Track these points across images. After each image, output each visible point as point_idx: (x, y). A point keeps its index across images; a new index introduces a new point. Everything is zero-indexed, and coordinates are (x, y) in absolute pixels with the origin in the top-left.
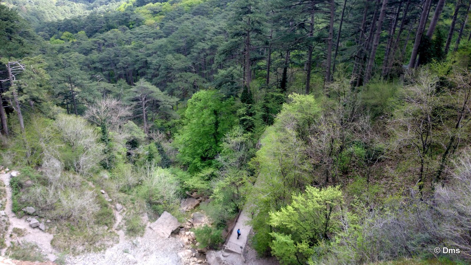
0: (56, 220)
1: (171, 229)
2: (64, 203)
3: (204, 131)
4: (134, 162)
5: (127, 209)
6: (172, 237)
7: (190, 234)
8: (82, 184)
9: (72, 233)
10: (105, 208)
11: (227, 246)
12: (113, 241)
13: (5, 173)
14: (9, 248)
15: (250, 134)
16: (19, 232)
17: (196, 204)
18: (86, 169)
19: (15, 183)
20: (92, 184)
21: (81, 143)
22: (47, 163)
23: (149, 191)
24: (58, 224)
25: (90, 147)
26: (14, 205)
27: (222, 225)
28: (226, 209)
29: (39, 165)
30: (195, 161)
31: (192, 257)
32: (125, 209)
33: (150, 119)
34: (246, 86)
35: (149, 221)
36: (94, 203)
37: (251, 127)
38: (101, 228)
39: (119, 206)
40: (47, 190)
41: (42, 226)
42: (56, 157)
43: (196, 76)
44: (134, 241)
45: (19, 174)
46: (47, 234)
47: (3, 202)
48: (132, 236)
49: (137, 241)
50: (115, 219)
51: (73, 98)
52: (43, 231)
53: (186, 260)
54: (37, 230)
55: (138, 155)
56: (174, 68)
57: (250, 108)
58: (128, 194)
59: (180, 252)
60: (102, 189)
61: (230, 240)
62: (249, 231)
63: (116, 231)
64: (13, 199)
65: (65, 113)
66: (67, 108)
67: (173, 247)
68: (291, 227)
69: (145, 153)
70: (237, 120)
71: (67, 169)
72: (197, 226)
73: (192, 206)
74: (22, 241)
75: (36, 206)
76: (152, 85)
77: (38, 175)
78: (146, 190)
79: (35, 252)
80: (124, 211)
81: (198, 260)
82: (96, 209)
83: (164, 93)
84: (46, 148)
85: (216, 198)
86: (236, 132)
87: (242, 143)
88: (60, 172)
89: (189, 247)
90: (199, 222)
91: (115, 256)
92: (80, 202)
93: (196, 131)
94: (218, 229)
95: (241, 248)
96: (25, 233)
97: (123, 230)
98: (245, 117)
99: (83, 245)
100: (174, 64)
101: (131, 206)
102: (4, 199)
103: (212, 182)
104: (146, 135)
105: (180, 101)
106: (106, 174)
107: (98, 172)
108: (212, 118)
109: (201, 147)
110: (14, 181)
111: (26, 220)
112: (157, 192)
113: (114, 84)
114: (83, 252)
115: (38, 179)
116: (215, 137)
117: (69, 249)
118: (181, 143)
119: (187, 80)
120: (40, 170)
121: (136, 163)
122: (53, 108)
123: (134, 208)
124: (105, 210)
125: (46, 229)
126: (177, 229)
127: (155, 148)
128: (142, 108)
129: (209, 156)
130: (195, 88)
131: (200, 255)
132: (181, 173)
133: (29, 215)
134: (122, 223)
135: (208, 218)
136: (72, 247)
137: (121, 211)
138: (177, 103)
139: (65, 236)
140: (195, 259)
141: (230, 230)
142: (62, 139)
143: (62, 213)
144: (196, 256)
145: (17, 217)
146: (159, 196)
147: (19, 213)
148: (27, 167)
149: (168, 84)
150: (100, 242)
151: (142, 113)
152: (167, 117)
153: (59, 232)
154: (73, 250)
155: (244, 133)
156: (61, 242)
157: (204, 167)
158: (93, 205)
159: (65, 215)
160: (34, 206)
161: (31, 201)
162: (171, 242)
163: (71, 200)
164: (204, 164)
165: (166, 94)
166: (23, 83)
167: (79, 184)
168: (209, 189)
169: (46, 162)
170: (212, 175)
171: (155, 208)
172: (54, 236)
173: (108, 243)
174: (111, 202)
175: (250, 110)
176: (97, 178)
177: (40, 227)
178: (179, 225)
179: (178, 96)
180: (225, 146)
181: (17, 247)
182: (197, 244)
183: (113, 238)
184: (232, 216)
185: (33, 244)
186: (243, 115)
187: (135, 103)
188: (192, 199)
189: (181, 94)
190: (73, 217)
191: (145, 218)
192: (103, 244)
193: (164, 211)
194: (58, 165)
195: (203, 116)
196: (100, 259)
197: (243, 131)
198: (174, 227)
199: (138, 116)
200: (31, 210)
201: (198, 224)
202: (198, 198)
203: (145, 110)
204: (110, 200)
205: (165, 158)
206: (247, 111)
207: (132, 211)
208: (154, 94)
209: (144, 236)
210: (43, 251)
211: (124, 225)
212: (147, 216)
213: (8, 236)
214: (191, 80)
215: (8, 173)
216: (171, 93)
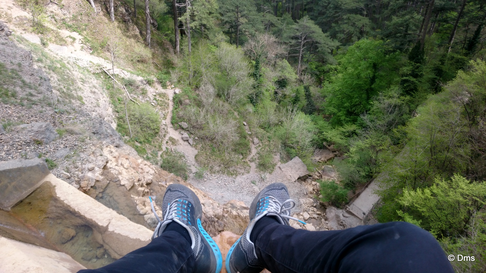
0: (202, 139)
1: (298, 174)
2: (211, 125)
3: (356, 84)
4: (279, 102)
5: (263, 145)
6: (298, 182)
7: (316, 184)
8: (229, 112)
9: (213, 153)
10: (244, 139)
11: (349, 207)
12: (245, 170)
13: (170, 88)
14: (164, 152)
15: (408, 97)
16: (173, 141)
17: (330, 157)
18: (235, 100)
19: (177, 100)
20: (237, 114)
21: (235, 74)
22: (203, 88)
23: (286, 133)
24: (203, 143)
25: (242, 79)
26: (173, 118)
27: (351, 186)
28: (359, 171)
29: (197, 87)
30: (340, 114)
31: (312, 206)
32: (261, 145)
33: (305, 60)
34: (419, 41)
35: (280, 161)
36: (235, 132)
37: (412, 90)
38: (237, 156)
39: (256, 140)
40: (199, 112)
41: (191, 141)
42: (211, 83)
43: (366, 21)
44: (263, 176)
45: (181, 92)
46: (193, 149)
47: (165, 113)
48: (262, 170)
49: (265, 176)
50: (250, 151)
51: (237, 28)
52: (191, 145)
53: (306, 207)
54: (186, 143)
55: (285, 95)
56: (343, 8)
57: (418, 68)
58: (267, 132)
59: (302, 198)
60: (245, 121)
61: (354, 203)
62: (377, 200)
63: (249, 162)
64: (173, 112)
65: (228, 42)
66: (231, 37)
67: (296, 191)
68: (423, 212)
69: (292, 95)
70: (398, 79)
71: (219, 96)
72: (325, 178)
73: (325, 158)
74: (174, 149)
75: (189, 123)
76: (316, 24)
77: (195, 96)
78: (283, 132)
79: (182, 161)
80: (260, 146)
81: (317, 211)
82: (236, 138)
83: (326, 34)
84: (206, 74)
85: (351, 157)
86: (393, 92)
87: (395, 106)
88: (213, 97)
89: (312, 196)
90: (328, 176)
91: (244, 184)
92: (223, 128)
93: (348, 82)
94: (345, 188)
95: (364, 214)
96: (177, 143)
97: (255, 163)
98: (407, 78)
99: (220, 166)
100: (344, 3)
101: (267, 143)
102: (167, 111)
103: (351, 140)
104: (298, 76)
105: (341, 45)
106: (250, 108)
107: (244, 105)
108: (370, 72)
109: (349, 101)
110: (176, 98)
111: (180, 133)
112: (293, 136)
113: (279, 18)
114: (218, 172)
115: (195, 100)
116: (368, 93)
117: (208, 166)
118: (330, 92)
119: (354, 24)
120: (197, 92)
121: (282, 103)
122: (218, 36)
123: (269, 146)
124: (243, 141)
125: (193, 145)
126: (305, 176)
127: (302, 91)
128: (300, 48)
129: (356, 111)
130: (362, 33)
131: (321, 207)
132: (321, 122)
133: (183, 129)
134: (256, 157)
135: (339, 174)
136: (210, 165)
137: (257, 145)
138: (338, 48)
139: (206, 154)
140: (315, 209)
141: (357, 192)
142: (219, 67)
143: (208, 134)
144: (317, 207)
145: (173, 128)
146: (295, 140)
147: (176, 125)
148: (188, 87)
149: (333, 25)
150: (233, 168)
151: (299, 53)
152: (324, 61)
153: (203, 150)
154: (210, 168)
155: (402, 95)
156: (202, 159)
157: (347, 122)
158: (234, 134)
159: (210, 136)
160: (188, 123)
161: (186, 118)
162: (296, 186)
163: (217, 124)
164: (348, 119)
165: (328, 36)
166: (195, 10)
167: (227, 112)
168: (346, 146)
169: (203, 86)
170: (354, 133)
171: (289, 151)
172: (198, 152)
173: (240, 171)
174: (250, 135)
175: (416, 70)
176: (242, 109)
177: (189, 141)
178: (307, 173)
179: (341, 41)
180: (376, 105)
181: (170, 153)
182: (321, 196)
183: (245, 168)
184: (363, 179)
185: (182, 154)
186: (407, 75)
187: (294, 42)
188: (327, 151)
189: (344, 38)
190: (215, 140)
191: (277, 157)
192: (236, 171)
193: (296, 155)
194: (211, 90)
195: (359, 68)
196: (231, 183)
197: (402, 92)
198: (302, 173)
199: (294, 55)
200: (185, 125)
201: (327, 178)
202: (335, 152)
203: (302, 51)
204: (250, 133)
205: (310, 104)
206: (413, 71)
207: (267, 148)
208: (315, 35)
209: (272, 173)
210: (188, 161)
211: (257, 158)
212: (279, 156)
213: (165, 142)
214: (359, 24)
215: (173, 89)
216: (334, 36)
